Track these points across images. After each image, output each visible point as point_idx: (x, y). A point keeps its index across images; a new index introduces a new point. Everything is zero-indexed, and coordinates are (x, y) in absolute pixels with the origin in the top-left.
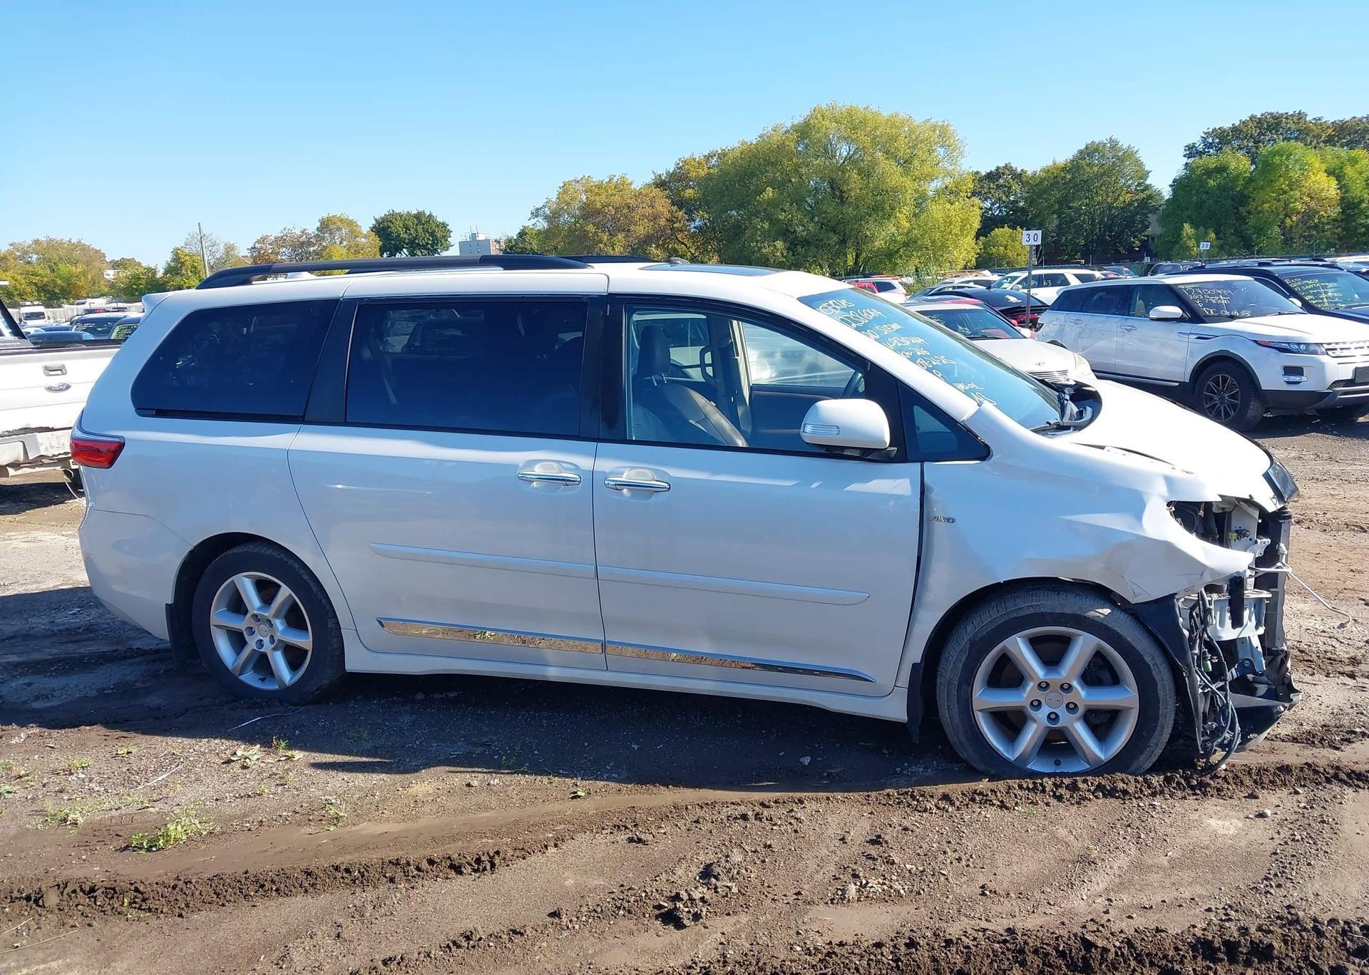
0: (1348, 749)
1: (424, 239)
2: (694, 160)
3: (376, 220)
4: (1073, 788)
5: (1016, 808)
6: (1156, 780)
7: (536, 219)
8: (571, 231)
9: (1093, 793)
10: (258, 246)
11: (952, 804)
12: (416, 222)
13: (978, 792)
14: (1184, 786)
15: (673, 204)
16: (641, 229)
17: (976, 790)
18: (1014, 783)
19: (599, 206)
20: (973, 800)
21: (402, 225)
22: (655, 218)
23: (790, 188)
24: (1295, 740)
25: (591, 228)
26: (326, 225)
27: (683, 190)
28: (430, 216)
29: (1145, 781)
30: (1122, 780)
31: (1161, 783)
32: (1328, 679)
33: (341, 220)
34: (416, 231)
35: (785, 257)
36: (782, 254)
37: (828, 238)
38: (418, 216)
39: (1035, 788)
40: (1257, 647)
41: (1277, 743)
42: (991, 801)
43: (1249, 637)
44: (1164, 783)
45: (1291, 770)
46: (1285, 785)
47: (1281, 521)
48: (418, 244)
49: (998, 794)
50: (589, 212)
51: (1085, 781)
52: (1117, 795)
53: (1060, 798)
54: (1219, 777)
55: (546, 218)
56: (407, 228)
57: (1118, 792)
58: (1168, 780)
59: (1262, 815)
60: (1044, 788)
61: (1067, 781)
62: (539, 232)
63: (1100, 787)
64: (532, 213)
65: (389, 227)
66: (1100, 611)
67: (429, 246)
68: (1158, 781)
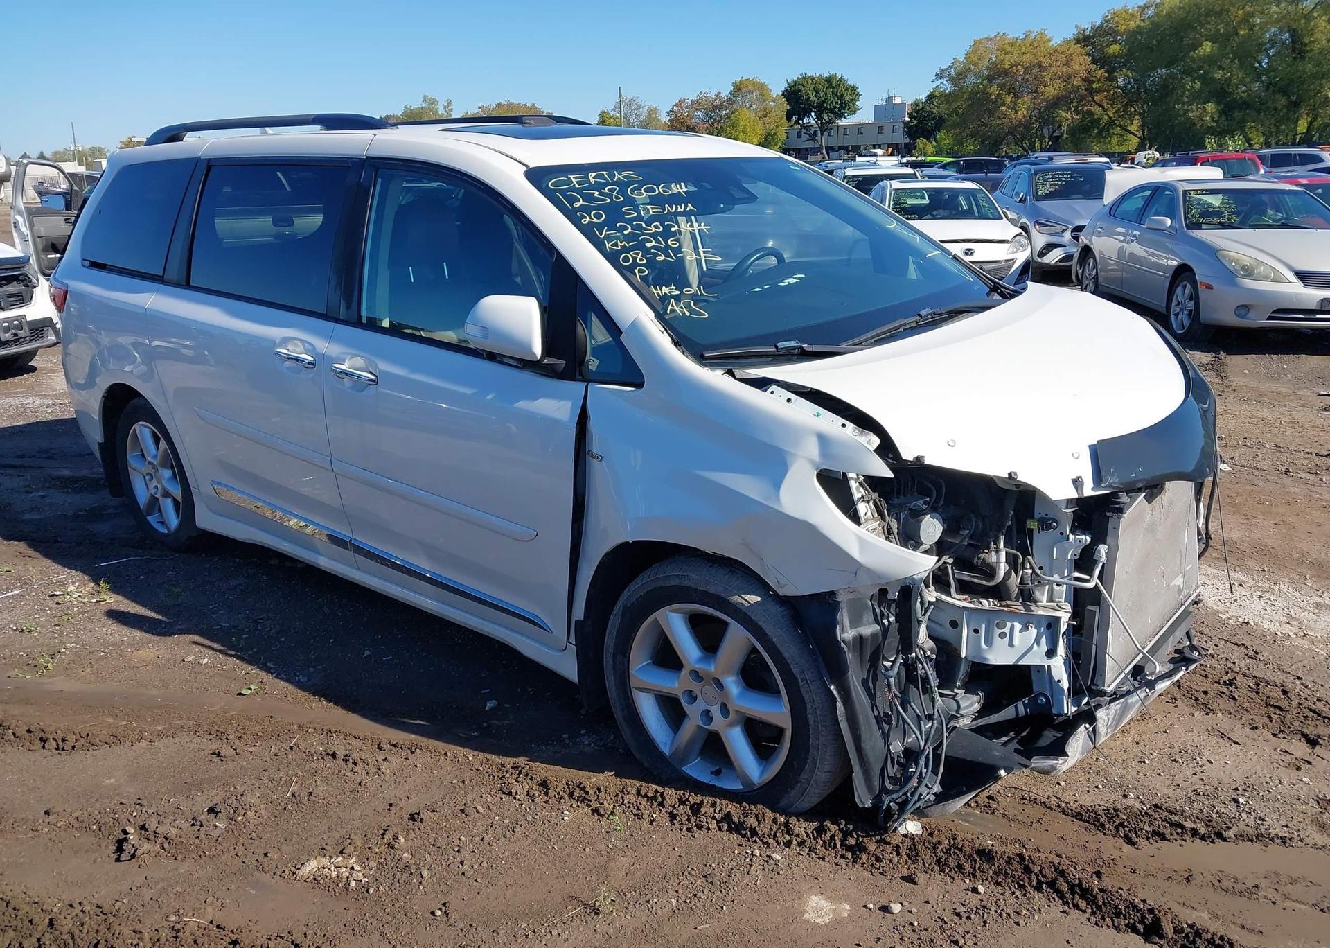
0: (1149, 847)
1: (833, 102)
2: (1126, 12)
3: (788, 83)
4: (696, 809)
5: (611, 817)
6: (801, 827)
7: (940, 81)
8: (974, 93)
9: (718, 822)
10: (676, 109)
11: (546, 794)
12: (826, 85)
13: (582, 785)
14: (835, 844)
15: (1094, 61)
16: (1051, 91)
17: (581, 784)
18: (632, 785)
19: (1007, 65)
20: (571, 795)
21: (812, 89)
22: (1068, 78)
23: (1235, 42)
24: (1079, 816)
25: (994, 90)
26: (738, 89)
27: (1108, 46)
28: (841, 79)
29: (786, 824)
30: (757, 816)
31: (809, 832)
32: (1274, 739)
33: (753, 84)
34: (826, 94)
35: (1216, 122)
36: (1213, 118)
37: (1274, 101)
38: (829, 80)
39: (654, 798)
40: (1059, 681)
41: (1053, 813)
42: (590, 801)
43: (1049, 666)
44: (812, 832)
45: (993, 857)
46: (974, 876)
47: (1108, 514)
48: (826, 108)
49: (602, 795)
50: (997, 73)
51: (714, 805)
52: (744, 832)
53: (673, 817)
54: (889, 844)
55: (952, 80)
56: (817, 91)
57: (745, 829)
58: (821, 830)
59: (886, 909)
60: (664, 799)
61: (694, 799)
62: (942, 94)
63: (727, 817)
64: (937, 75)
65: (800, 91)
66: (747, 597)
67: (837, 110)
68: (805, 829)
